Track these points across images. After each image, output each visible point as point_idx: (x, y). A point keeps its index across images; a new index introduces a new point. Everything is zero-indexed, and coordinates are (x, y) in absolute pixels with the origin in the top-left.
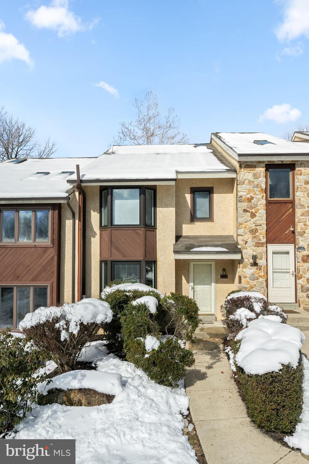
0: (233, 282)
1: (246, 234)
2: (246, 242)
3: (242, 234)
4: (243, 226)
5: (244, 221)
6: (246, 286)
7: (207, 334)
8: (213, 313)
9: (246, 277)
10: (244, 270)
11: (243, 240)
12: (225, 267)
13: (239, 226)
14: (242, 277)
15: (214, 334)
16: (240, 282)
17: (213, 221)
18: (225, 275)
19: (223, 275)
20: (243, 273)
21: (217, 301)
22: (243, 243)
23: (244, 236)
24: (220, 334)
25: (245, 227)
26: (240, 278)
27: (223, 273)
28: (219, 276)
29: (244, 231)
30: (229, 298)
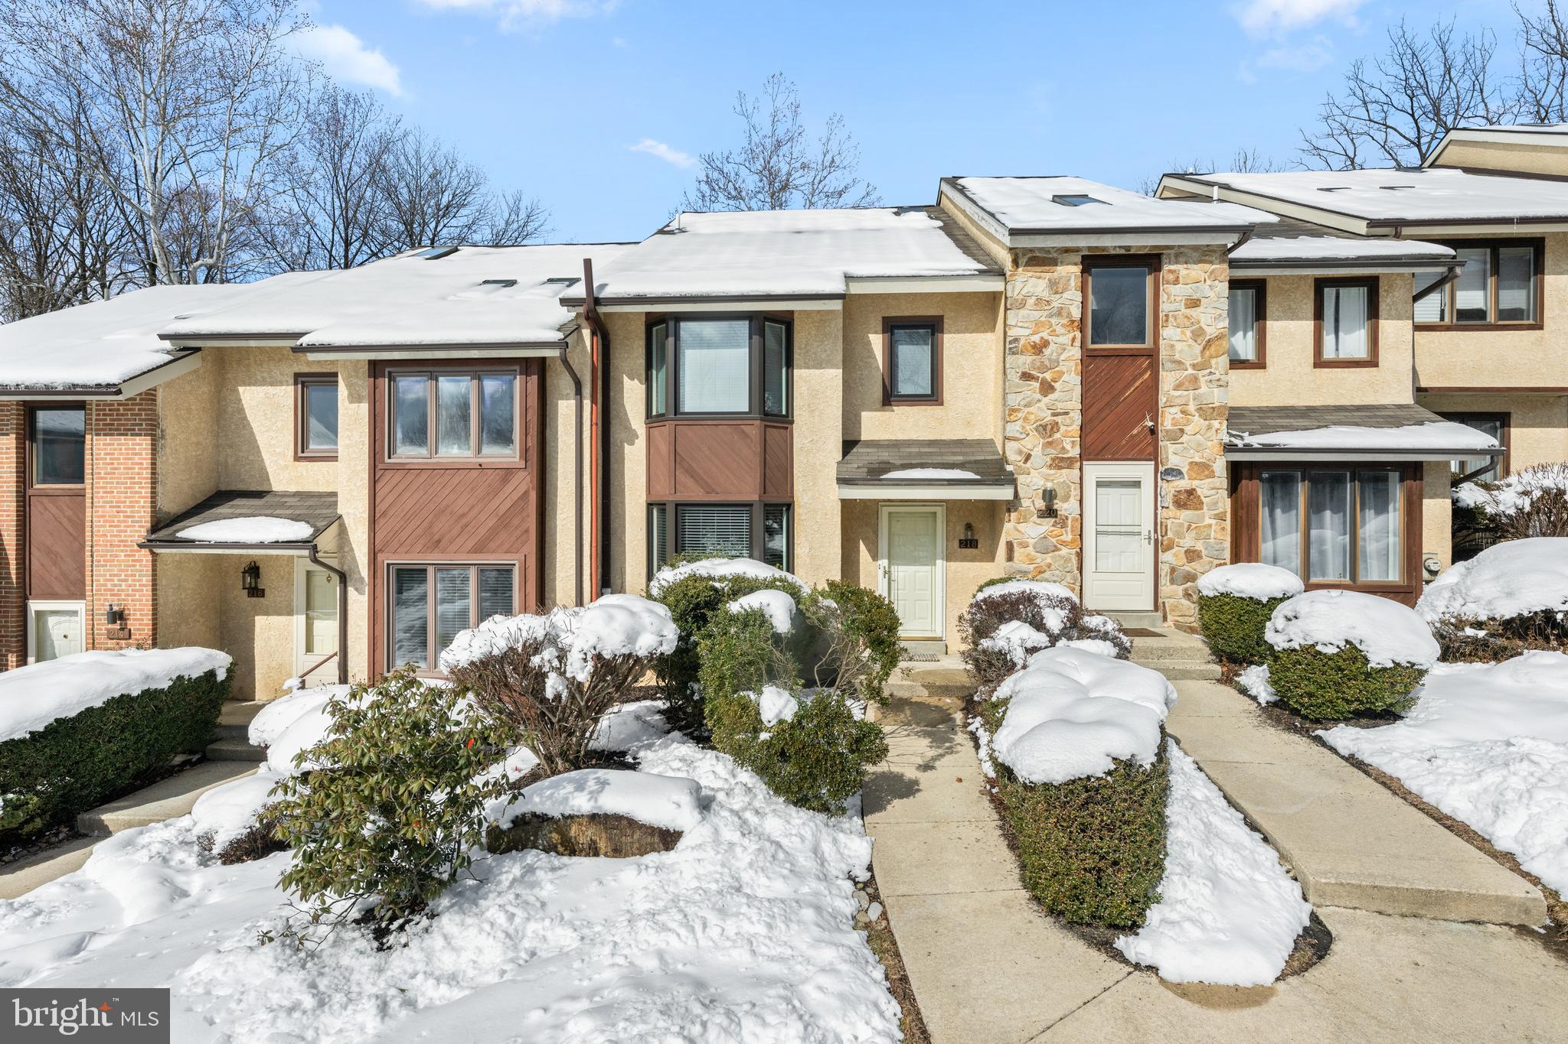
0: (991, 557)
1: (1028, 435)
2: (1028, 457)
3: (1017, 435)
4: (1020, 415)
5: (1022, 403)
6: (1025, 567)
7: (923, 686)
8: (938, 634)
9: (1025, 545)
10: (1021, 527)
11: (1020, 452)
12: (970, 520)
13: (1010, 415)
14: (1015, 545)
15: (940, 687)
16: (1010, 558)
17: (942, 404)
18: (971, 541)
19: (966, 541)
20: (1018, 535)
21: (949, 605)
22: (1019, 458)
23: (1022, 442)
24: (957, 687)
25: (1026, 419)
26: (1010, 546)
27: (967, 535)
28: (956, 543)
29: (1023, 427)
30: (980, 596)
